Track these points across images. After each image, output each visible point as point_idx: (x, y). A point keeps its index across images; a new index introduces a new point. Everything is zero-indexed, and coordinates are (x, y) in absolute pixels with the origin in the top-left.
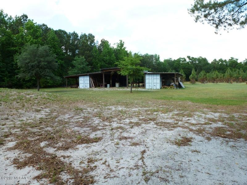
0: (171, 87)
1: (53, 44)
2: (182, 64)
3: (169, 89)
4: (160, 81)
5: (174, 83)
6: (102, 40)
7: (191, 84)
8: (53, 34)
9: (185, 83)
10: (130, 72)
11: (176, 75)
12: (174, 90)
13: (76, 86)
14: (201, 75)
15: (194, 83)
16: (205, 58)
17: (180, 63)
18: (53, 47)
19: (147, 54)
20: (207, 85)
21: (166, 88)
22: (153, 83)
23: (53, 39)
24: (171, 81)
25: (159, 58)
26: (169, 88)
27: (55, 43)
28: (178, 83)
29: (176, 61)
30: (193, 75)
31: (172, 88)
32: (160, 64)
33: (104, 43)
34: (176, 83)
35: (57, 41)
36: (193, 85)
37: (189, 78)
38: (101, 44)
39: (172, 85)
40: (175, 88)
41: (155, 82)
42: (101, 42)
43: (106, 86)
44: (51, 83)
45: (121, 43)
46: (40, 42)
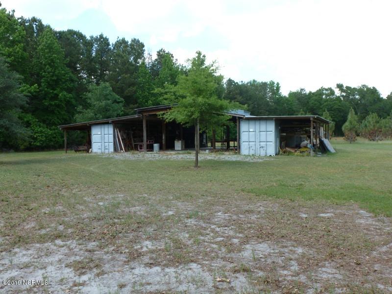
0: (302, 150)
1: (50, 57)
2: (326, 101)
3: (297, 156)
4: (276, 137)
5: (309, 142)
6: (159, 52)
7: (346, 142)
8: (50, 37)
9: (334, 139)
10: (193, 113)
11: (314, 122)
12: (308, 159)
13: (86, 148)
14: (369, 122)
15: (354, 141)
16: (374, 88)
17: (322, 98)
18: (49, 64)
19: (254, 81)
20: (382, 144)
21: (290, 153)
22: (258, 141)
23: (50, 47)
24: (302, 136)
25: (278, 88)
26: (298, 153)
27: (54, 55)
28: (318, 140)
29: (313, 94)
30: (351, 123)
31: (305, 154)
32: (281, 100)
33: (164, 58)
34: (315, 141)
35: (59, 53)
36: (351, 145)
37: (341, 129)
38: (156, 60)
39: (306, 147)
40: (312, 152)
41: (263, 138)
42: (158, 55)
43: (150, 148)
44: (42, 141)
45: (199, 57)
46: (20, 53)
